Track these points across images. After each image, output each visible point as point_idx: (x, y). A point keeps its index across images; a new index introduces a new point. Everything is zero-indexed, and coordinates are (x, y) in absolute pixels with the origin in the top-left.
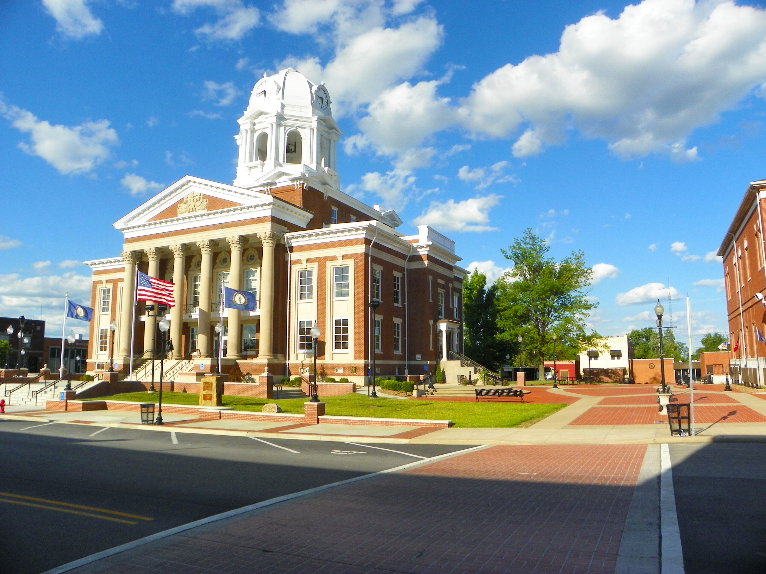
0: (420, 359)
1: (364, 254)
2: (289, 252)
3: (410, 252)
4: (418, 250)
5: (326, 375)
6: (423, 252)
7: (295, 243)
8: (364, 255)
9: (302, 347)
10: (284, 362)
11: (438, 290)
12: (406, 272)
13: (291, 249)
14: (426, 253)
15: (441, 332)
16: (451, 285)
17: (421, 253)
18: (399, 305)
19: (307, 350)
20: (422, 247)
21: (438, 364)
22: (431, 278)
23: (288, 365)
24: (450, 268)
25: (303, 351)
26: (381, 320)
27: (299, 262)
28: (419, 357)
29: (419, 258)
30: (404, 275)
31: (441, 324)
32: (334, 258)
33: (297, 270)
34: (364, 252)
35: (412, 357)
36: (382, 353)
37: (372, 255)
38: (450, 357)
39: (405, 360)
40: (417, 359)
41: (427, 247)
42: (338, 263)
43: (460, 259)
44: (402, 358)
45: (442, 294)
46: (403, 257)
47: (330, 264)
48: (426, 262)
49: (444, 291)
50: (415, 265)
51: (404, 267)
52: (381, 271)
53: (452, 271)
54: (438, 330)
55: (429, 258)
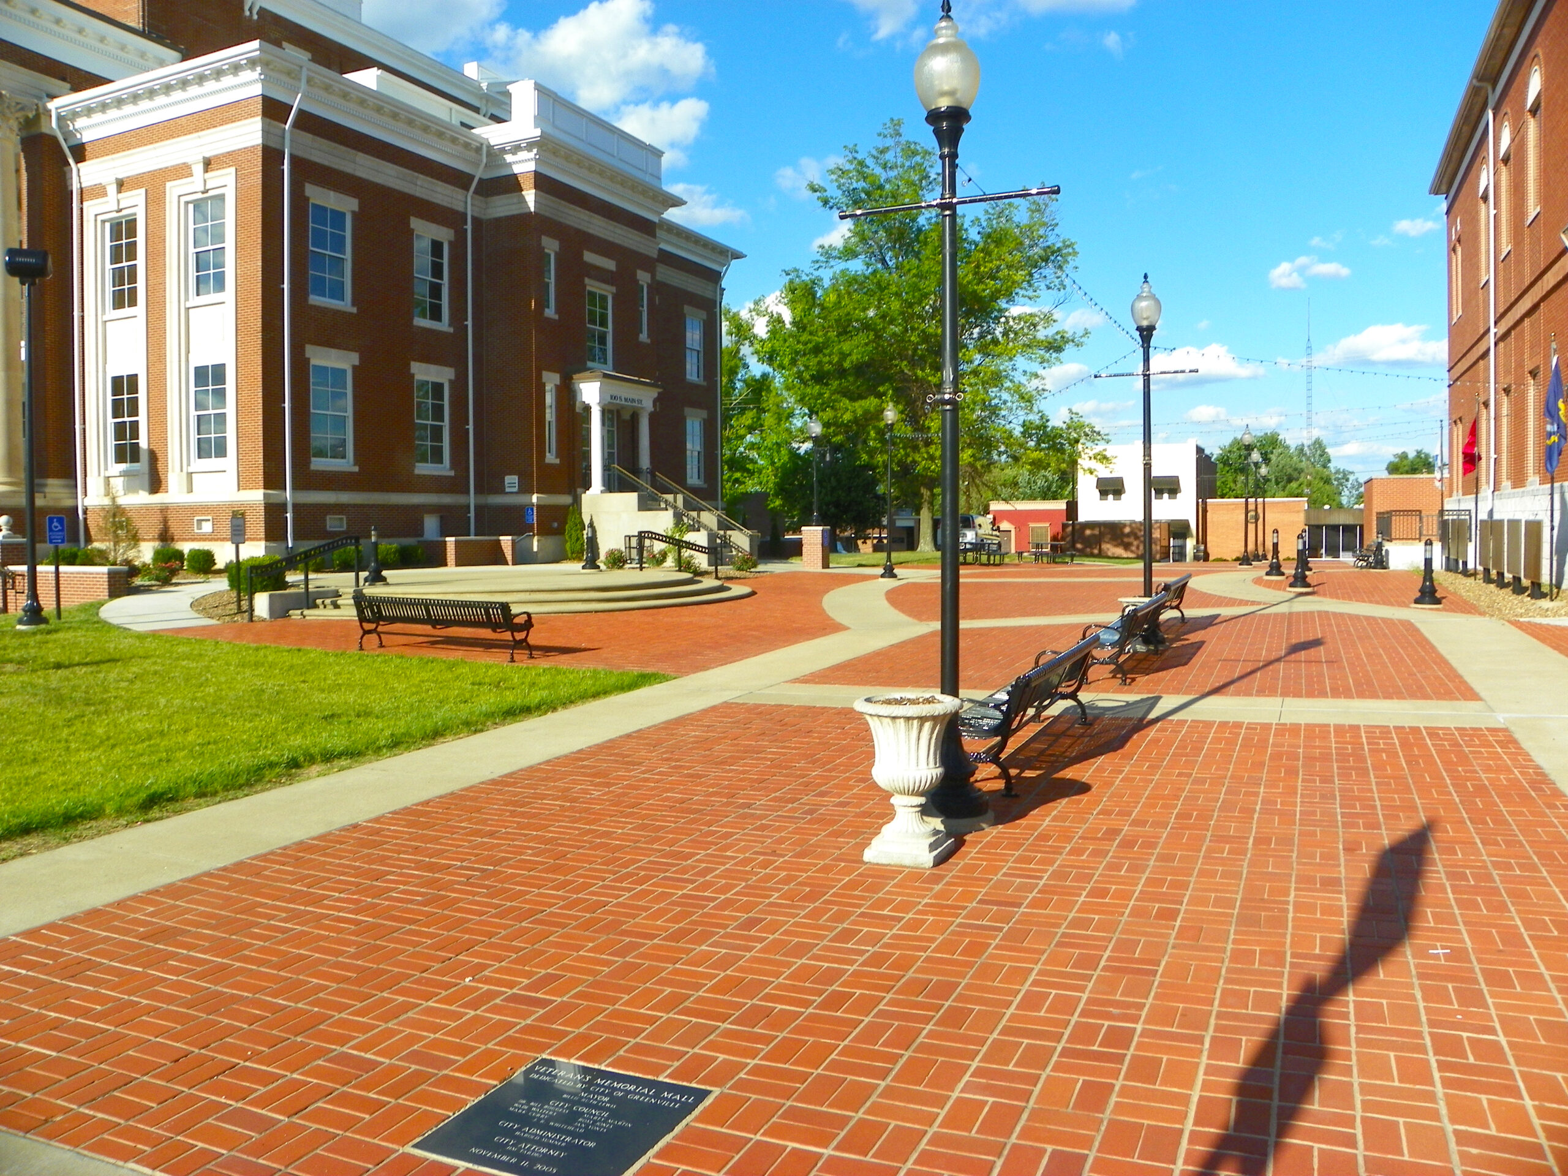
0: (515, 490)
1: (260, 148)
2: (71, 161)
3: (477, 164)
4: (509, 158)
5: (173, 540)
6: (523, 164)
7: (88, 130)
8: (260, 154)
9: (120, 458)
10: (68, 503)
11: (585, 286)
12: (469, 227)
13: (80, 153)
14: (531, 166)
15: (587, 409)
16: (643, 277)
17: (516, 169)
18: (444, 326)
19: (128, 465)
20: (516, 149)
21: (577, 501)
22: (551, 246)
23: (85, 512)
24: (647, 227)
25: (123, 466)
26: (354, 368)
27: (99, 191)
28: (511, 481)
29: (511, 184)
30: (461, 235)
31: (582, 386)
32: (182, 171)
33: (100, 218)
34: (259, 141)
35: (489, 483)
36: (356, 469)
37: (296, 153)
38: (614, 484)
39: (468, 492)
40: (507, 490)
41: (530, 146)
42: (194, 184)
43: (677, 202)
44: (457, 485)
45: (604, 299)
46: (458, 179)
47: (174, 189)
48: (530, 196)
49: (613, 289)
50: (500, 207)
51: (461, 209)
52: (353, 213)
53: (654, 236)
54: (578, 404)
55: (542, 182)
